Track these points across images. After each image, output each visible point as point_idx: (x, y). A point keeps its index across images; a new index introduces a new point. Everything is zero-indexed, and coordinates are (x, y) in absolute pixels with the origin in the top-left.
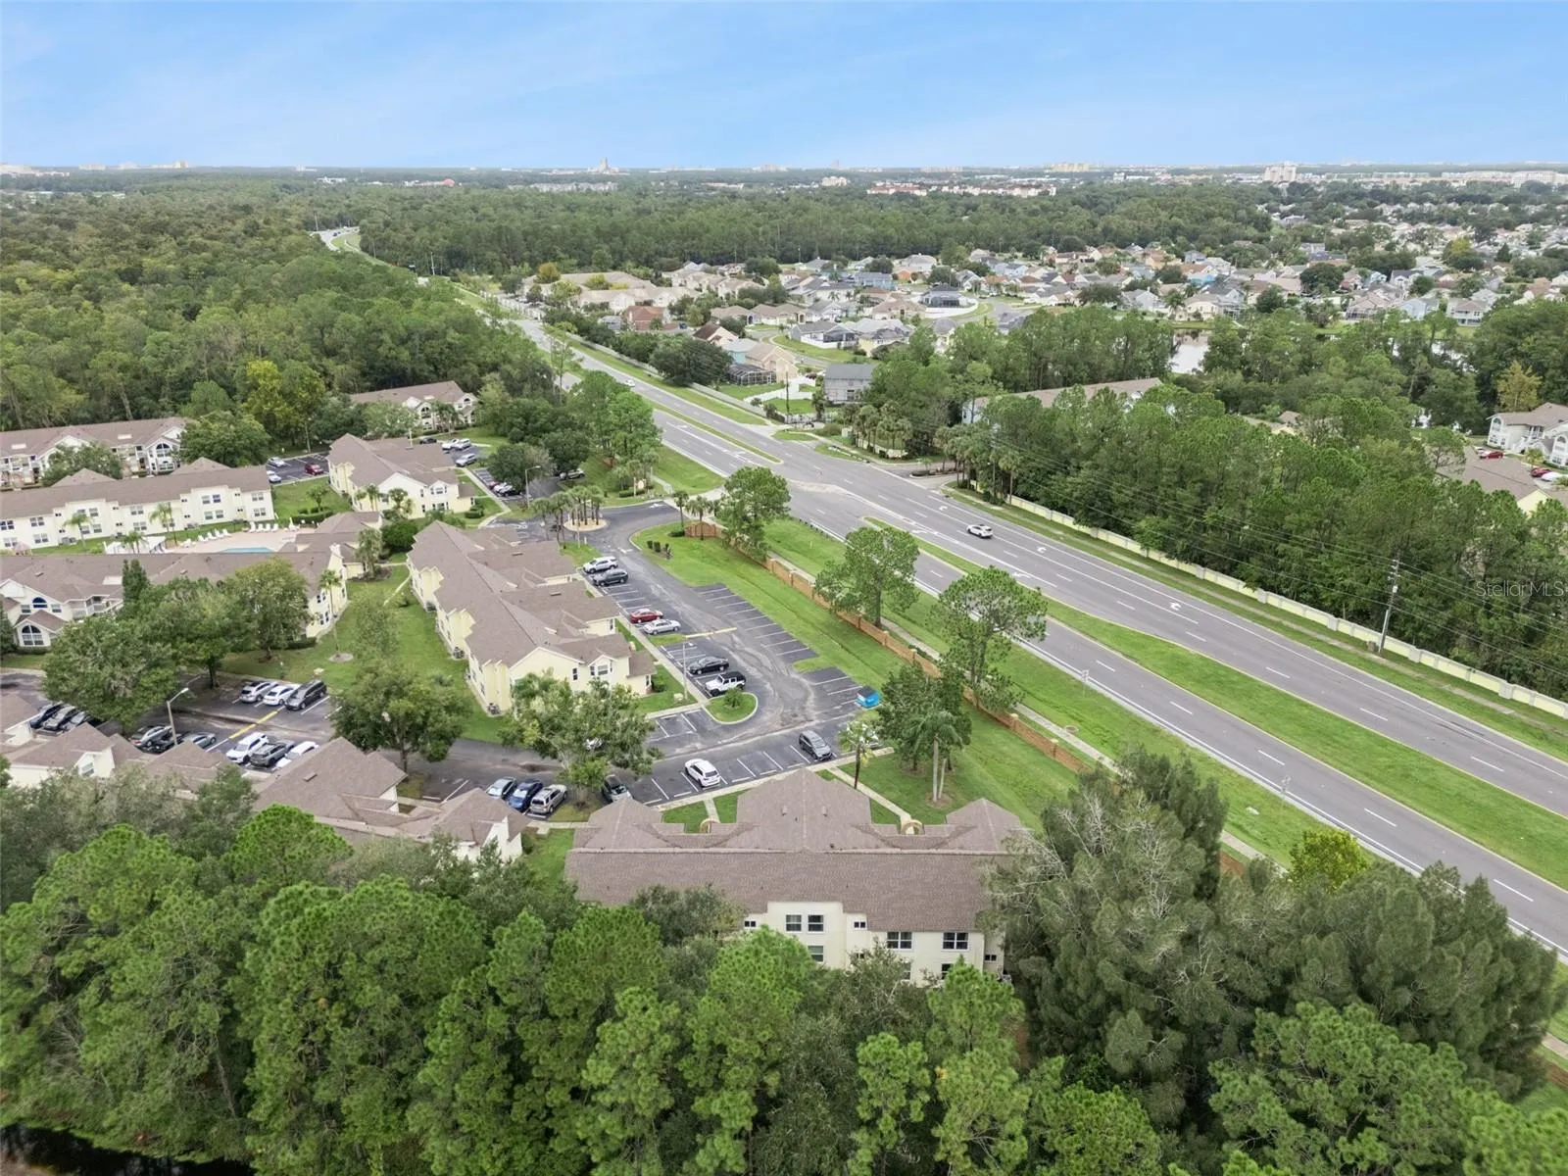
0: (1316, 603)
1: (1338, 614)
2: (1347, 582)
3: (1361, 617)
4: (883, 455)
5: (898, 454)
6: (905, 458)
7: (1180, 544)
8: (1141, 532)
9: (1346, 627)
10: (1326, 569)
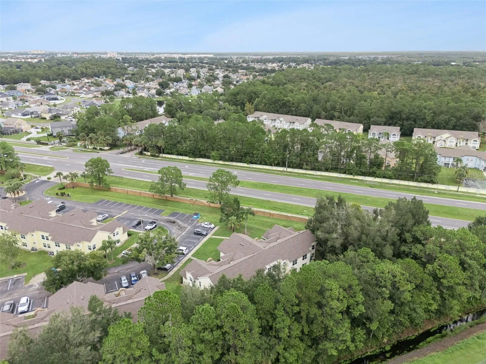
0: (266, 164)
1: (271, 165)
2: (274, 157)
3: (278, 165)
4: (101, 149)
5: (106, 148)
6: (110, 149)
7: (227, 157)
8: (213, 156)
9: (275, 168)
10: (268, 155)
